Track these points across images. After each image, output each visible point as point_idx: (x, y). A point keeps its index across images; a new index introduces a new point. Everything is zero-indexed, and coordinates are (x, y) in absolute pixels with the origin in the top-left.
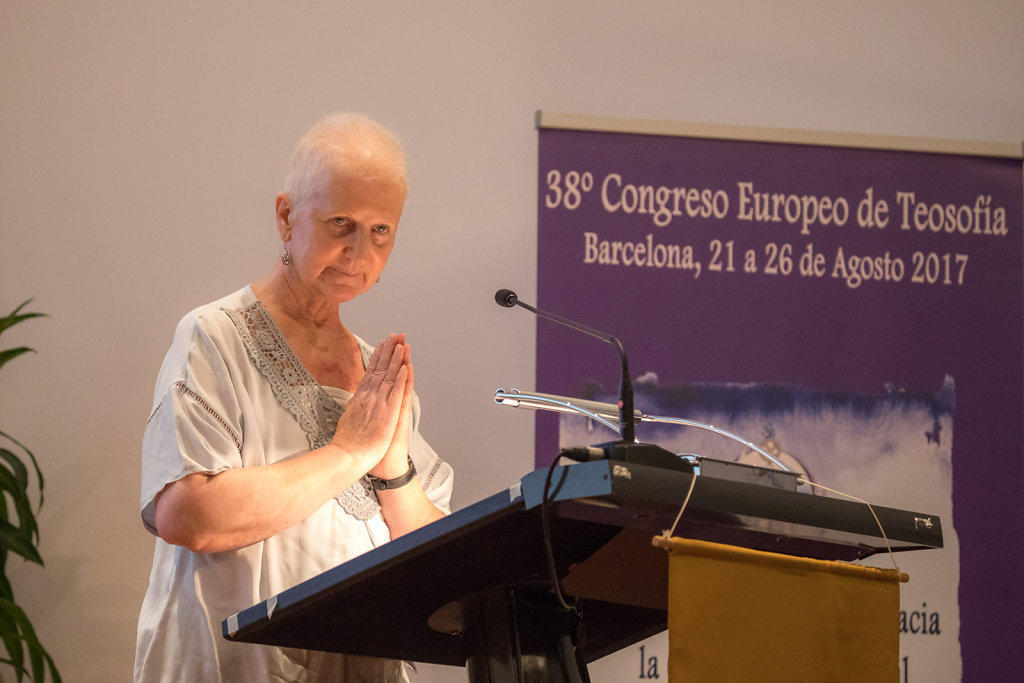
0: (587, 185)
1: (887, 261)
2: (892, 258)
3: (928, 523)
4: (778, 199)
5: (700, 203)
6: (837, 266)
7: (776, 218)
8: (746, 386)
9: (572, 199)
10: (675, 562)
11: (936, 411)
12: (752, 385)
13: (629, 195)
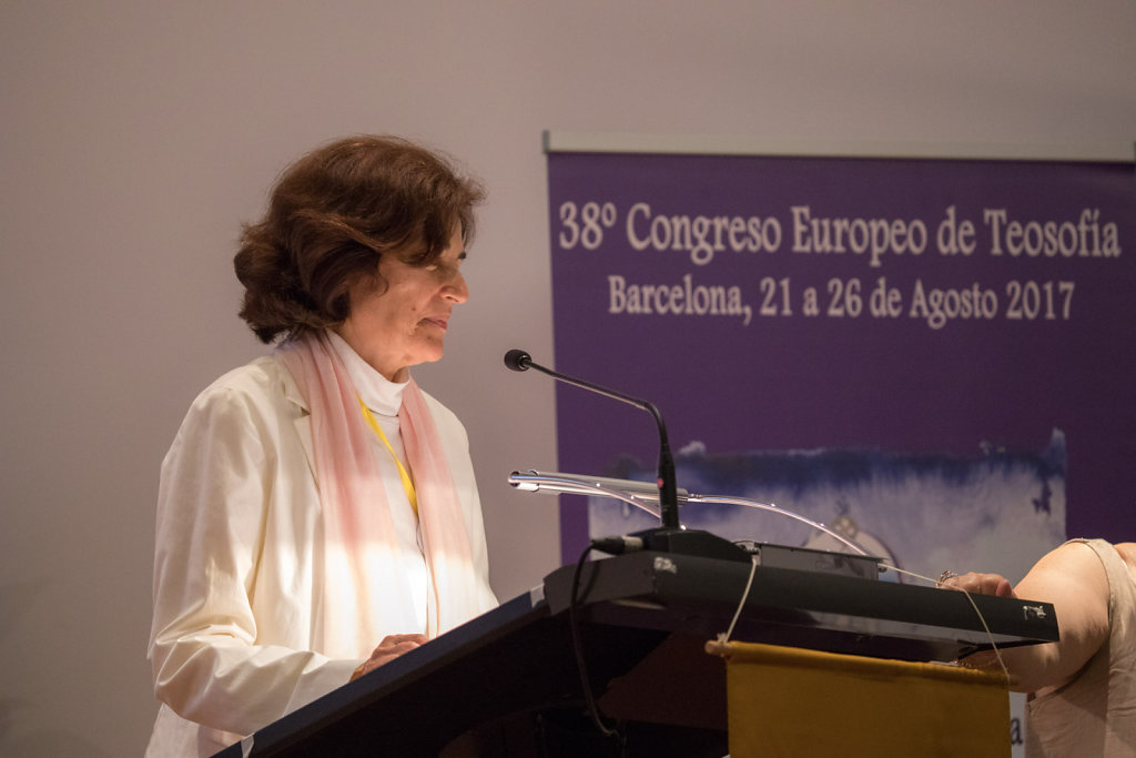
0: (609, 217)
1: (976, 294)
2: (982, 290)
3: (1040, 612)
4: (840, 225)
5: (747, 234)
6: (916, 303)
7: (839, 248)
8: (812, 453)
9: (592, 236)
10: (733, 671)
11: (1044, 472)
12: (819, 451)
13: (661, 229)
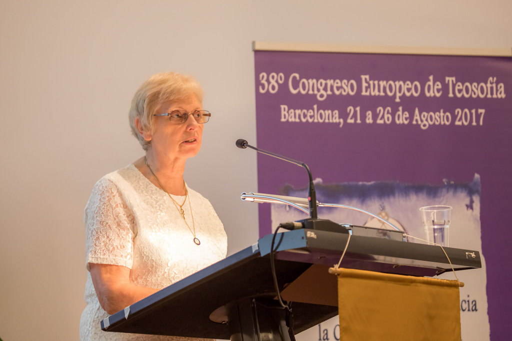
0: (281, 79)
1: (442, 114)
2: (444, 112)
3: (473, 255)
4: (383, 83)
5: (341, 87)
6: (415, 118)
7: (382, 94)
8: (369, 183)
9: (273, 88)
10: (341, 280)
11: (471, 193)
12: (372, 183)
13: (304, 84)
